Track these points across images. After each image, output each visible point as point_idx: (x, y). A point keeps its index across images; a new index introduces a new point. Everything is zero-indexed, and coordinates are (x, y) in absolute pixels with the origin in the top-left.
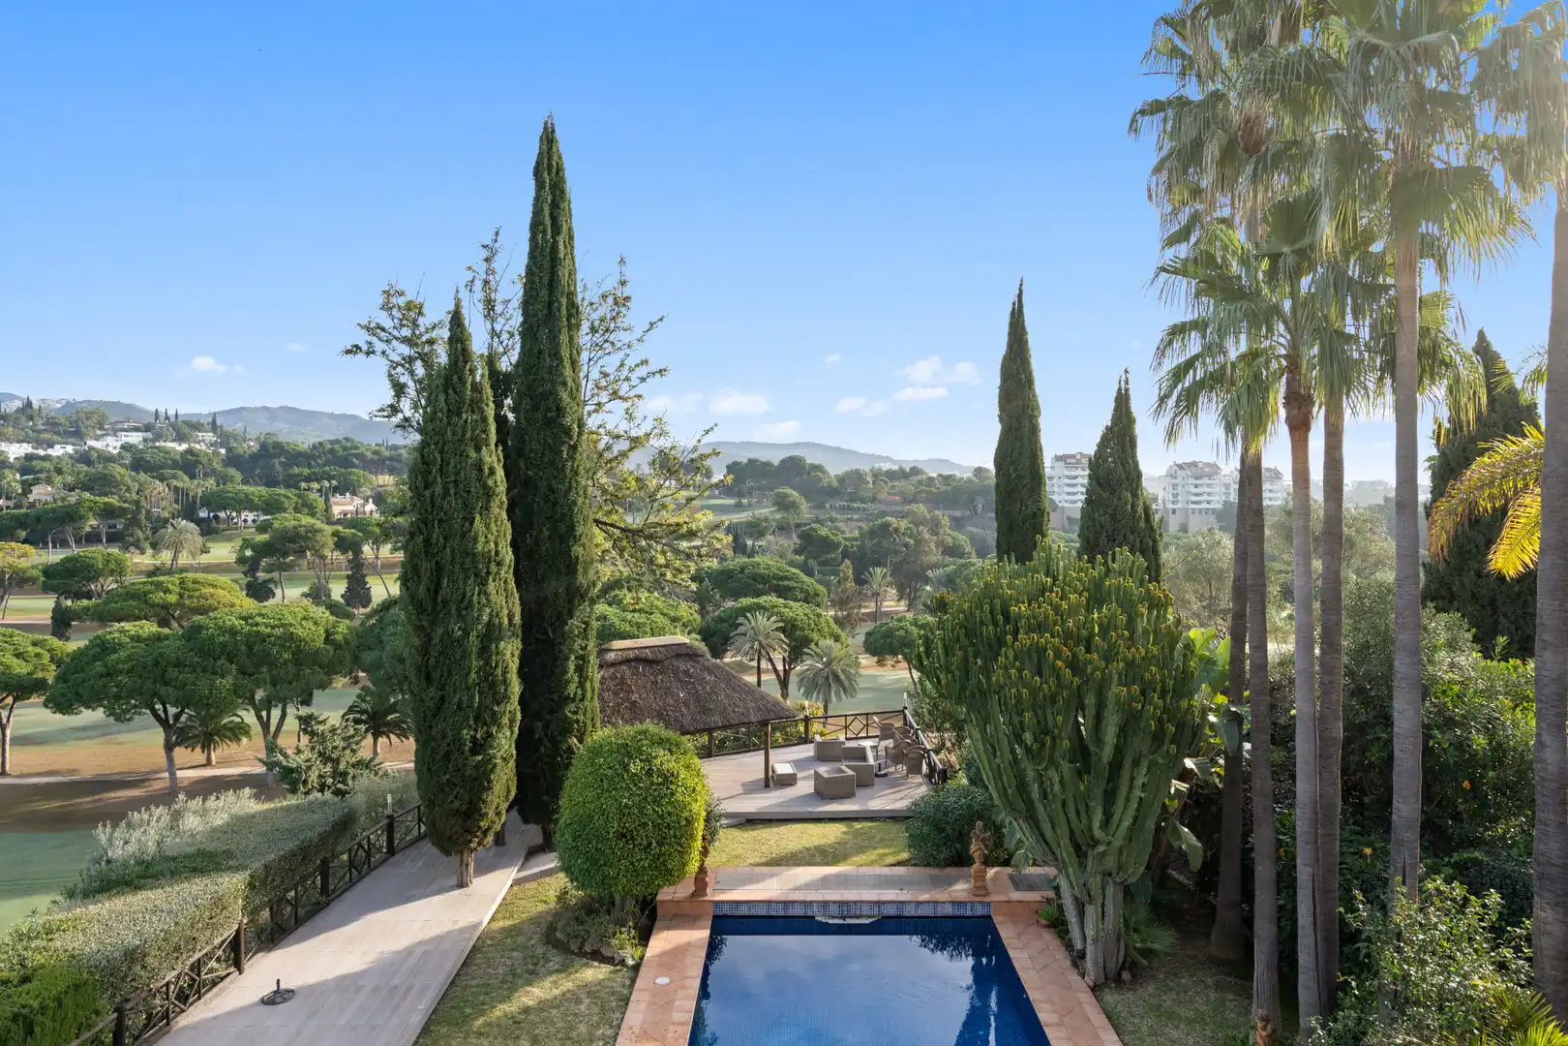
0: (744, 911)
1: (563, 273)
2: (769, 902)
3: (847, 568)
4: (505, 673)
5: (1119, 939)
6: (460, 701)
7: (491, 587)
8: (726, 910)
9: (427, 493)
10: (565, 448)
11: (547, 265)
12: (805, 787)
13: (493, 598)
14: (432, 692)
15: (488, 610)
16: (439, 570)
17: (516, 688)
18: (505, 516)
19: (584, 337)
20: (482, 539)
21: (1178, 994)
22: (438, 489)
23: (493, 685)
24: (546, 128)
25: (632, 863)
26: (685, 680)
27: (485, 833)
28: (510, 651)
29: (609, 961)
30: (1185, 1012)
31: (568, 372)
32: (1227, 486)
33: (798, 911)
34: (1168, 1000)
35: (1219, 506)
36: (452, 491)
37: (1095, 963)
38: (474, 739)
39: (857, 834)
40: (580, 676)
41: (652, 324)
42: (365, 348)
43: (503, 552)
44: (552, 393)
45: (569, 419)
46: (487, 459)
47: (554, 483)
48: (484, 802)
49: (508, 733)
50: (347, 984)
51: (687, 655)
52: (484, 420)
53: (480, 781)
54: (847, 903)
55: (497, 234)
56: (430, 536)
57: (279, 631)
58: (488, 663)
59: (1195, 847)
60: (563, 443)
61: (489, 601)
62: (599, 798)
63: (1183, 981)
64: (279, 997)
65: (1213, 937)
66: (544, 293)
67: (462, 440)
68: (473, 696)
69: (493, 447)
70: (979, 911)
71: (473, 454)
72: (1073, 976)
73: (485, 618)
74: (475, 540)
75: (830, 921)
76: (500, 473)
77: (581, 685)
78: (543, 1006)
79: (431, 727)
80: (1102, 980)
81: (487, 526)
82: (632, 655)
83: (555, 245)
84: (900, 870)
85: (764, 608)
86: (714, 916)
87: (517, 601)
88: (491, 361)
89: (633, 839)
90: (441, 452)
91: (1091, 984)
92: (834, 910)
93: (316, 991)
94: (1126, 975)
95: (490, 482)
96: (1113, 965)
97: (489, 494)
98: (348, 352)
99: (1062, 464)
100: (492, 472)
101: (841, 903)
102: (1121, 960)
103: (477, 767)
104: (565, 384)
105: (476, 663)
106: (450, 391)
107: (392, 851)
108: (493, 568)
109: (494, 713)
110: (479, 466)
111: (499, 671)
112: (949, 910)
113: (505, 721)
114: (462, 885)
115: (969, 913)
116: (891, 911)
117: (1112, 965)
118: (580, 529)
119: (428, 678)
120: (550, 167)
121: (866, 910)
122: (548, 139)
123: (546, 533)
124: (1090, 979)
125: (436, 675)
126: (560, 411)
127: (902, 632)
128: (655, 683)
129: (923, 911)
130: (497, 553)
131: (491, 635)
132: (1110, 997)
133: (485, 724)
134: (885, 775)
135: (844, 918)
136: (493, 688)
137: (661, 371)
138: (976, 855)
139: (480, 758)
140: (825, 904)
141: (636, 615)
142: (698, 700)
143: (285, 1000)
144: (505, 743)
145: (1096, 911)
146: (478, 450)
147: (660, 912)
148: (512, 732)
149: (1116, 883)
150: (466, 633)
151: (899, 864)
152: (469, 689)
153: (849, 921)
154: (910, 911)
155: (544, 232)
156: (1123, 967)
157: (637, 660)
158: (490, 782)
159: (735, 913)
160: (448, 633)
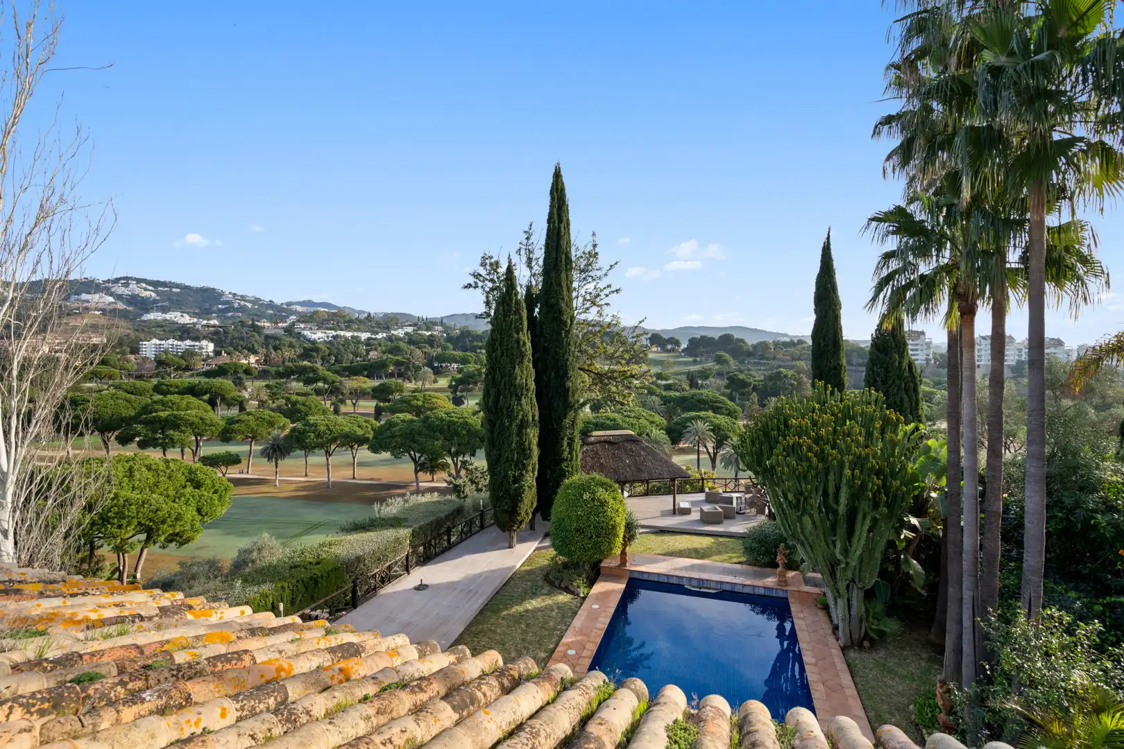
0: (645, 577)
1: (563, 243)
2: (659, 575)
3: (755, 397)
4: (530, 444)
5: (861, 621)
6: (508, 458)
7: (523, 401)
8: (636, 576)
9: (494, 355)
10: (563, 332)
11: (555, 238)
12: (695, 516)
13: (524, 407)
14: (495, 452)
15: (522, 413)
16: (499, 392)
17: (536, 452)
18: (531, 366)
19: (575, 275)
20: (519, 378)
21: (899, 660)
22: (499, 353)
23: (524, 450)
24: (556, 170)
26: (629, 454)
27: (521, 522)
28: (533, 434)
29: (572, 593)
30: (900, 671)
31: (565, 293)
32: (1020, 350)
33: (674, 581)
34: (891, 663)
36: (505, 354)
37: (844, 631)
38: (514, 476)
39: (719, 544)
40: (570, 448)
41: (611, 266)
42: (473, 285)
43: (529, 384)
44: (558, 303)
45: (565, 317)
46: (522, 337)
47: (557, 349)
48: (520, 507)
49: (531, 475)
50: (451, 586)
51: (632, 440)
52: (521, 318)
53: (517, 497)
54: (703, 580)
55: (531, 225)
56: (494, 376)
57: (461, 420)
58: (521, 439)
59: (920, 573)
61: (522, 408)
62: (567, 510)
63: (905, 653)
64: (421, 587)
65: (933, 630)
66: (554, 254)
67: (510, 329)
68: (514, 455)
69: (525, 332)
70: (781, 594)
71: (515, 336)
72: (832, 640)
73: (520, 417)
74: (516, 378)
75: (692, 589)
76: (529, 345)
77: (570, 453)
78: (536, 610)
80: (849, 644)
81: (522, 372)
82: (603, 439)
83: (559, 227)
84: (738, 566)
85: (702, 418)
86: (630, 579)
87: (537, 409)
88: (529, 288)
89: (583, 532)
90: (501, 334)
91: (842, 645)
92: (695, 583)
93: (438, 587)
94: (866, 644)
95: (523, 349)
96: (857, 637)
97: (523, 356)
98: (466, 287)
100: (524, 344)
101: (699, 580)
102: (862, 635)
103: (516, 490)
104: (563, 299)
105: (515, 439)
106: (506, 305)
107: (482, 527)
108: (525, 392)
109: (524, 464)
110: (518, 341)
111: (527, 444)
112: (762, 592)
113: (530, 468)
114: (510, 547)
115: (774, 595)
116: (728, 588)
117: (855, 636)
118: (570, 373)
119: (494, 446)
120: (557, 189)
121: (713, 585)
122: (557, 175)
123: (553, 375)
124: (841, 642)
125: (497, 443)
126: (561, 312)
128: (614, 454)
129: (746, 590)
130: (526, 385)
131: (523, 425)
132: (852, 654)
133: (520, 469)
134: (744, 513)
135: (700, 588)
136: (524, 452)
137: (617, 291)
138: (780, 562)
139: (517, 486)
140: (690, 579)
141: (631, 419)
142: (636, 464)
143: (423, 589)
144: (530, 479)
145: (844, 602)
146: (518, 334)
147: (602, 572)
148: (534, 474)
149: (858, 588)
150: (511, 424)
151: (739, 563)
152: (511, 451)
153: (703, 590)
154: (737, 589)
155: (554, 222)
156: (864, 639)
157: (605, 442)
158: (522, 497)
159: (641, 578)
160: (502, 423)
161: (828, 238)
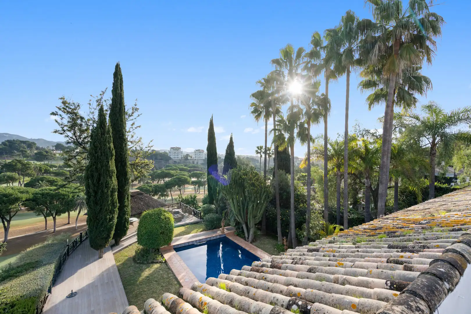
0: (180, 246)
2: (185, 243)
6: (106, 209)
7: (113, 179)
8: (176, 247)
9: (96, 155)
10: (124, 144)
11: (119, 98)
13: (113, 181)
14: (98, 207)
15: (112, 185)
16: (100, 175)
17: (118, 205)
20: (111, 167)
22: (100, 154)
25: (164, 239)
26: (141, 199)
29: (157, 263)
30: (265, 243)
32: (205, 154)
33: (191, 244)
35: (204, 158)
36: (103, 154)
37: (251, 238)
38: (110, 218)
39: (187, 227)
43: (114, 170)
46: (111, 146)
47: (121, 153)
49: (116, 216)
54: (200, 240)
58: (112, 198)
60: (124, 143)
61: (112, 182)
64: (72, 295)
66: (119, 106)
67: (105, 141)
68: (109, 207)
70: (224, 236)
73: (112, 187)
74: (110, 167)
75: (198, 244)
79: (97, 216)
81: (111, 163)
83: (121, 93)
84: (202, 233)
86: (174, 249)
90: (100, 144)
92: (198, 242)
95: (112, 152)
97: (112, 156)
99: (172, 149)
100: (112, 150)
103: (110, 225)
105: (110, 198)
106: (101, 129)
107: (68, 255)
108: (113, 174)
109: (113, 211)
110: (110, 148)
111: (115, 200)
112: (219, 237)
113: (116, 212)
114: (101, 257)
115: (222, 237)
116: (209, 239)
121: (204, 240)
122: (117, 67)
125: (99, 203)
127: (145, 188)
128: (135, 201)
129: (214, 238)
131: (113, 192)
133: (112, 214)
135: (200, 243)
136: (113, 204)
137: (139, 126)
138: (223, 225)
139: (111, 222)
140: (196, 241)
143: (75, 295)
146: (109, 144)
147: (161, 251)
150: (107, 191)
151: (201, 231)
152: (108, 205)
159: (178, 247)
160: (103, 191)
161: (212, 117)
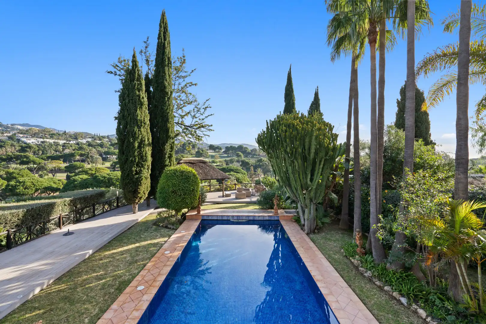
0: (210, 218)
1: (167, 51)
4: (146, 154)
5: (314, 220)
6: (132, 160)
7: (142, 129)
8: (205, 218)
9: (124, 102)
10: (166, 98)
11: (162, 48)
12: (233, 196)
13: (143, 133)
15: (141, 136)
17: (150, 159)
18: (147, 112)
19: (173, 71)
20: (139, 116)
21: (331, 235)
22: (127, 101)
23: (142, 157)
24: (163, 13)
25: (176, 200)
26: (201, 168)
27: (141, 198)
28: (148, 151)
29: (170, 228)
30: (332, 239)
31: (167, 77)
33: (225, 218)
34: (328, 236)
36: (131, 102)
37: (308, 226)
38: (136, 171)
40: (170, 160)
41: (193, 71)
42: (114, 72)
43: (146, 121)
44: (163, 82)
45: (167, 90)
46: (141, 94)
48: (140, 189)
49: (147, 171)
50: (91, 232)
51: (202, 162)
52: (141, 84)
53: (137, 183)
54: (239, 216)
55: (148, 38)
56: (124, 114)
58: (141, 150)
59: (336, 198)
60: (166, 96)
61: (141, 133)
62: (167, 182)
63: (332, 232)
64: (68, 234)
65: (340, 224)
66: (161, 55)
67: (134, 88)
68: (136, 159)
69: (144, 92)
70: (276, 219)
71: (138, 93)
72: (301, 232)
73: (140, 138)
74: (137, 116)
75: (234, 221)
76: (146, 99)
77: (170, 162)
79: (124, 167)
80: (309, 232)
81: (141, 113)
82: (188, 161)
83: (165, 43)
84: (255, 210)
85: (232, 175)
86: (202, 220)
87: (151, 136)
89: (176, 193)
90: (128, 91)
91: (306, 233)
92: (235, 218)
93: (80, 233)
94: (316, 231)
95: (142, 100)
96: (313, 228)
97: (142, 104)
98: (108, 72)
100: (143, 98)
101: (237, 216)
102: (315, 227)
103: (137, 178)
104: (166, 80)
105: (137, 150)
106: (132, 75)
107: (118, 206)
108: (143, 124)
109: (142, 164)
110: (139, 96)
111: (144, 153)
112: (267, 218)
113: (146, 167)
114: (134, 213)
115: (273, 219)
116: (251, 218)
117: (312, 228)
118: (170, 120)
119: (123, 154)
120: (163, 22)
121: (244, 218)
122: (163, 15)
123: (160, 120)
124: (306, 232)
125: (125, 152)
126: (165, 87)
129: (260, 219)
130: (144, 121)
131: (142, 143)
132: (311, 236)
133: (139, 167)
134: (254, 195)
135: (238, 220)
136: (142, 158)
137: (195, 84)
138: (275, 203)
139: (138, 176)
140: (233, 216)
142: (204, 172)
143: (70, 235)
144: (146, 173)
145: (308, 210)
146: (139, 92)
147: (187, 218)
148: (148, 171)
149: (314, 204)
150: (134, 141)
152: (135, 157)
153: (239, 221)
154: (257, 218)
155: (161, 39)
156: (315, 229)
157: (189, 163)
158: (141, 183)
159: (208, 219)
160: (129, 141)
161: (290, 70)
